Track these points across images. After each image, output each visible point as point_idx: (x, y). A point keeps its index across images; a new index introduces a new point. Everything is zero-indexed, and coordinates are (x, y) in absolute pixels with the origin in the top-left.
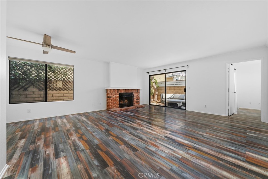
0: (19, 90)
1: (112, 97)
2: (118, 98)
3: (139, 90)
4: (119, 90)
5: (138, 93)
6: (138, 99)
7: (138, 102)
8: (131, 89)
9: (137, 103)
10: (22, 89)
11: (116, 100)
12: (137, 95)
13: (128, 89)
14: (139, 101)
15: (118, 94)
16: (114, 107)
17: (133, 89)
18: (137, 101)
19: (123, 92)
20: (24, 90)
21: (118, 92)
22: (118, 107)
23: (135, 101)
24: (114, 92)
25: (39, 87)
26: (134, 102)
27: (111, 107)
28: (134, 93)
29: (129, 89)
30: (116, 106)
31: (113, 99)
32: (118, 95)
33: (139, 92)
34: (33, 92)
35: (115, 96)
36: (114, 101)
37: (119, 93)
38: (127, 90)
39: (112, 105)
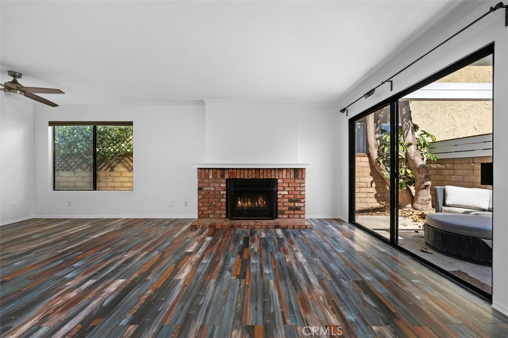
0: (105, 170)
1: (206, 189)
2: (225, 192)
3: (300, 172)
4: (226, 172)
5: (297, 181)
6: (298, 201)
7: (298, 209)
8: (267, 169)
9: (292, 212)
10: (109, 169)
11: (217, 196)
12: (295, 188)
13: (256, 169)
14: (301, 205)
15: (224, 181)
16: (211, 216)
17: (275, 169)
18: (292, 204)
19: (238, 177)
20: (111, 170)
21: (223, 176)
22: (224, 216)
23: (283, 204)
24: (211, 177)
25: (128, 166)
26: (279, 208)
27: (203, 213)
28: (279, 181)
29: (260, 169)
30: (217, 212)
31: (207, 193)
32: (223, 185)
33: (303, 179)
34: (121, 173)
35: (215, 188)
36: (211, 200)
37: (227, 180)
38: (254, 171)
39: (206, 209)
